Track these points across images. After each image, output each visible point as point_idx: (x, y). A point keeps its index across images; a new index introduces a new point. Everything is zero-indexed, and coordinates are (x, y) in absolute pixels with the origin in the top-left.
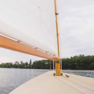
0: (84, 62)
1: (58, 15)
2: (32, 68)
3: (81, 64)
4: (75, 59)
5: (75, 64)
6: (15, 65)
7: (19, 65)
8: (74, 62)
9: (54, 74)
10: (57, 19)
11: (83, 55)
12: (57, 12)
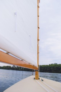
0: (57, 68)
1: (39, 41)
2: (24, 71)
3: (55, 69)
4: (52, 66)
5: (51, 69)
6: (13, 68)
7: (15, 68)
8: (51, 67)
9: (34, 78)
10: (38, 43)
11: (57, 64)
12: (39, 39)
